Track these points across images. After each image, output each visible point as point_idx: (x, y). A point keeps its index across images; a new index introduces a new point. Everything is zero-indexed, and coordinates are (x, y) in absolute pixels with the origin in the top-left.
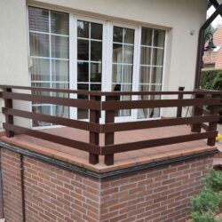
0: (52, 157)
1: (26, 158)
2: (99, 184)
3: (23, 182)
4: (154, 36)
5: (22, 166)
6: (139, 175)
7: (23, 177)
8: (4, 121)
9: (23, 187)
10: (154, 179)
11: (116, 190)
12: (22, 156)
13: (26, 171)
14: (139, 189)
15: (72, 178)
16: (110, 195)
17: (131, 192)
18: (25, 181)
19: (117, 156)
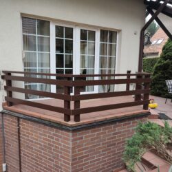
0: (40, 118)
1: (21, 120)
2: (71, 134)
3: (19, 137)
4: (109, 36)
5: (18, 126)
6: (96, 129)
7: (19, 133)
8: (6, 95)
9: (19, 140)
10: (107, 131)
11: (82, 138)
12: (19, 119)
13: (21, 129)
14: (97, 138)
15: (53, 132)
16: (78, 141)
17: (92, 140)
18: (21, 136)
19: (82, 116)
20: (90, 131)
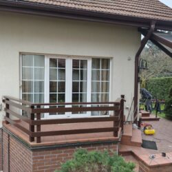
2: (32, 153)
3: (9, 150)
5: (9, 141)
8: (5, 115)
10: (68, 154)
11: (42, 158)
13: (10, 144)
14: (58, 159)
16: (39, 160)
17: (53, 160)
19: (42, 138)
20: (51, 152)
